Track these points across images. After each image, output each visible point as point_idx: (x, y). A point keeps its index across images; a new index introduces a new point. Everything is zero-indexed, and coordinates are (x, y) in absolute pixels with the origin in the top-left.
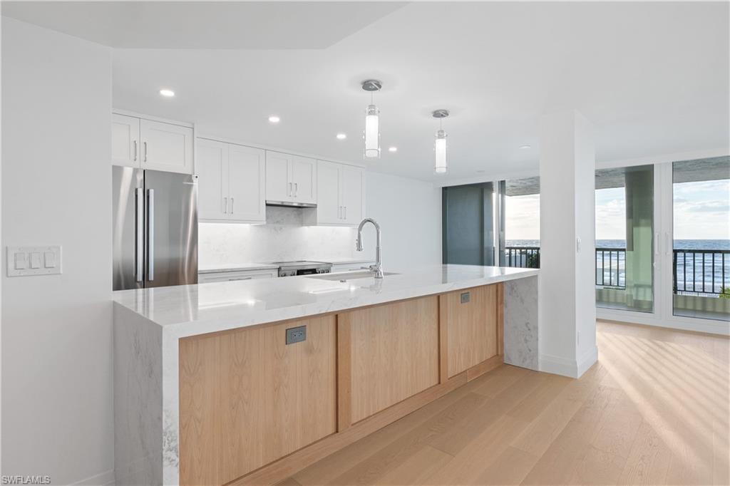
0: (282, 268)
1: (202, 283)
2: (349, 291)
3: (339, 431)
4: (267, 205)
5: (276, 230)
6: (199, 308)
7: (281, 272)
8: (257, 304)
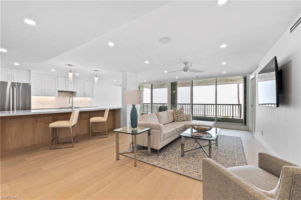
4: (58, 91)
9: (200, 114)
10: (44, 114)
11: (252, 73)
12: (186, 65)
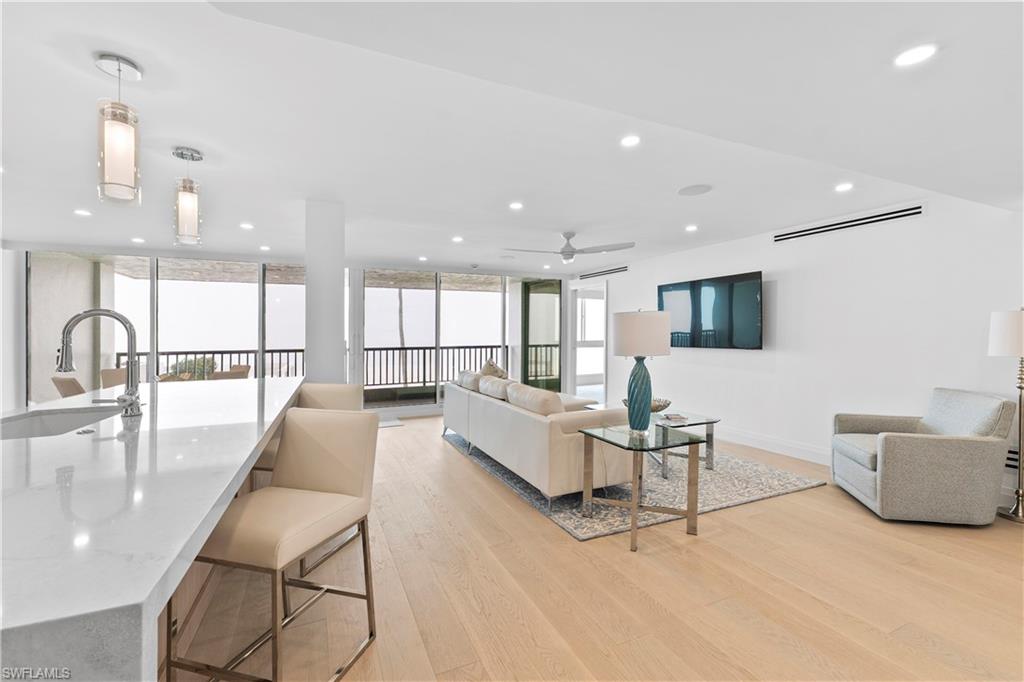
9: (384, 382)
10: (186, 575)
11: (583, 277)
12: (568, 240)
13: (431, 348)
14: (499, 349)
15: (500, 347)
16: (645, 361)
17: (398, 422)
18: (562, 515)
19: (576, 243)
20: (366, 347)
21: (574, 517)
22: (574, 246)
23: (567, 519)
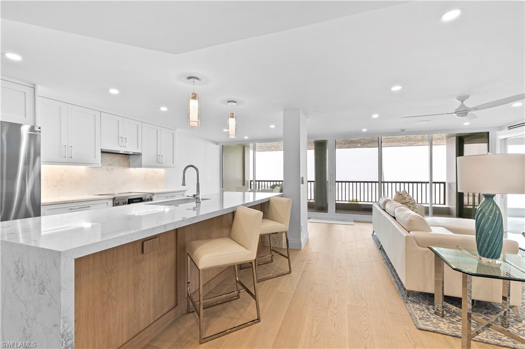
0: (116, 199)
1: (45, 215)
2: (164, 212)
3: (178, 304)
4: (102, 152)
5: (108, 170)
6: (42, 234)
7: (116, 202)
8: (92, 227)
11: (510, 128)
12: (462, 101)
13: (376, 182)
14: (428, 184)
15: (428, 183)
16: (494, 198)
17: (353, 223)
18: (417, 306)
19: (468, 104)
20: (337, 180)
21: (426, 311)
22: (467, 106)
23: (419, 310)
